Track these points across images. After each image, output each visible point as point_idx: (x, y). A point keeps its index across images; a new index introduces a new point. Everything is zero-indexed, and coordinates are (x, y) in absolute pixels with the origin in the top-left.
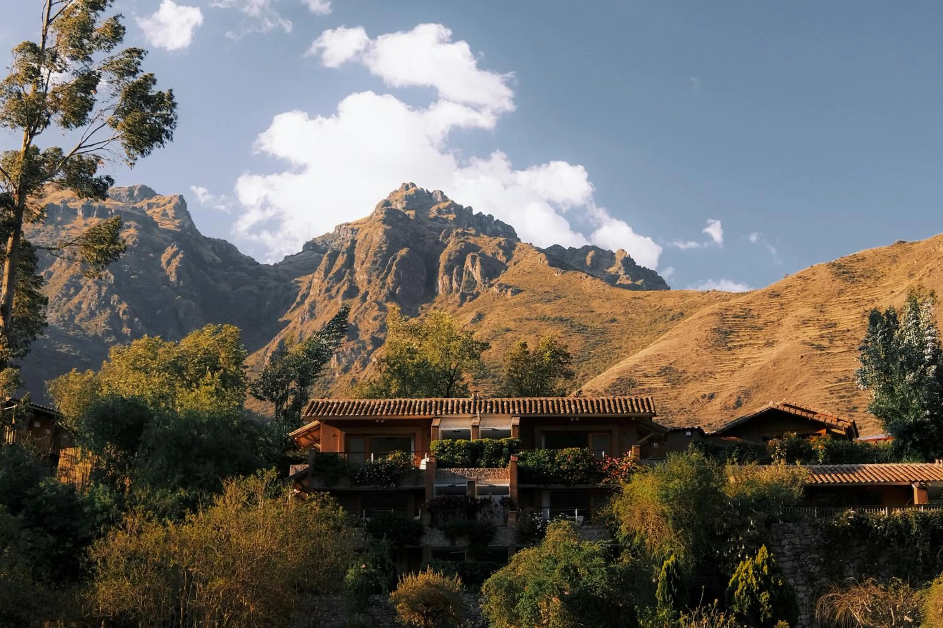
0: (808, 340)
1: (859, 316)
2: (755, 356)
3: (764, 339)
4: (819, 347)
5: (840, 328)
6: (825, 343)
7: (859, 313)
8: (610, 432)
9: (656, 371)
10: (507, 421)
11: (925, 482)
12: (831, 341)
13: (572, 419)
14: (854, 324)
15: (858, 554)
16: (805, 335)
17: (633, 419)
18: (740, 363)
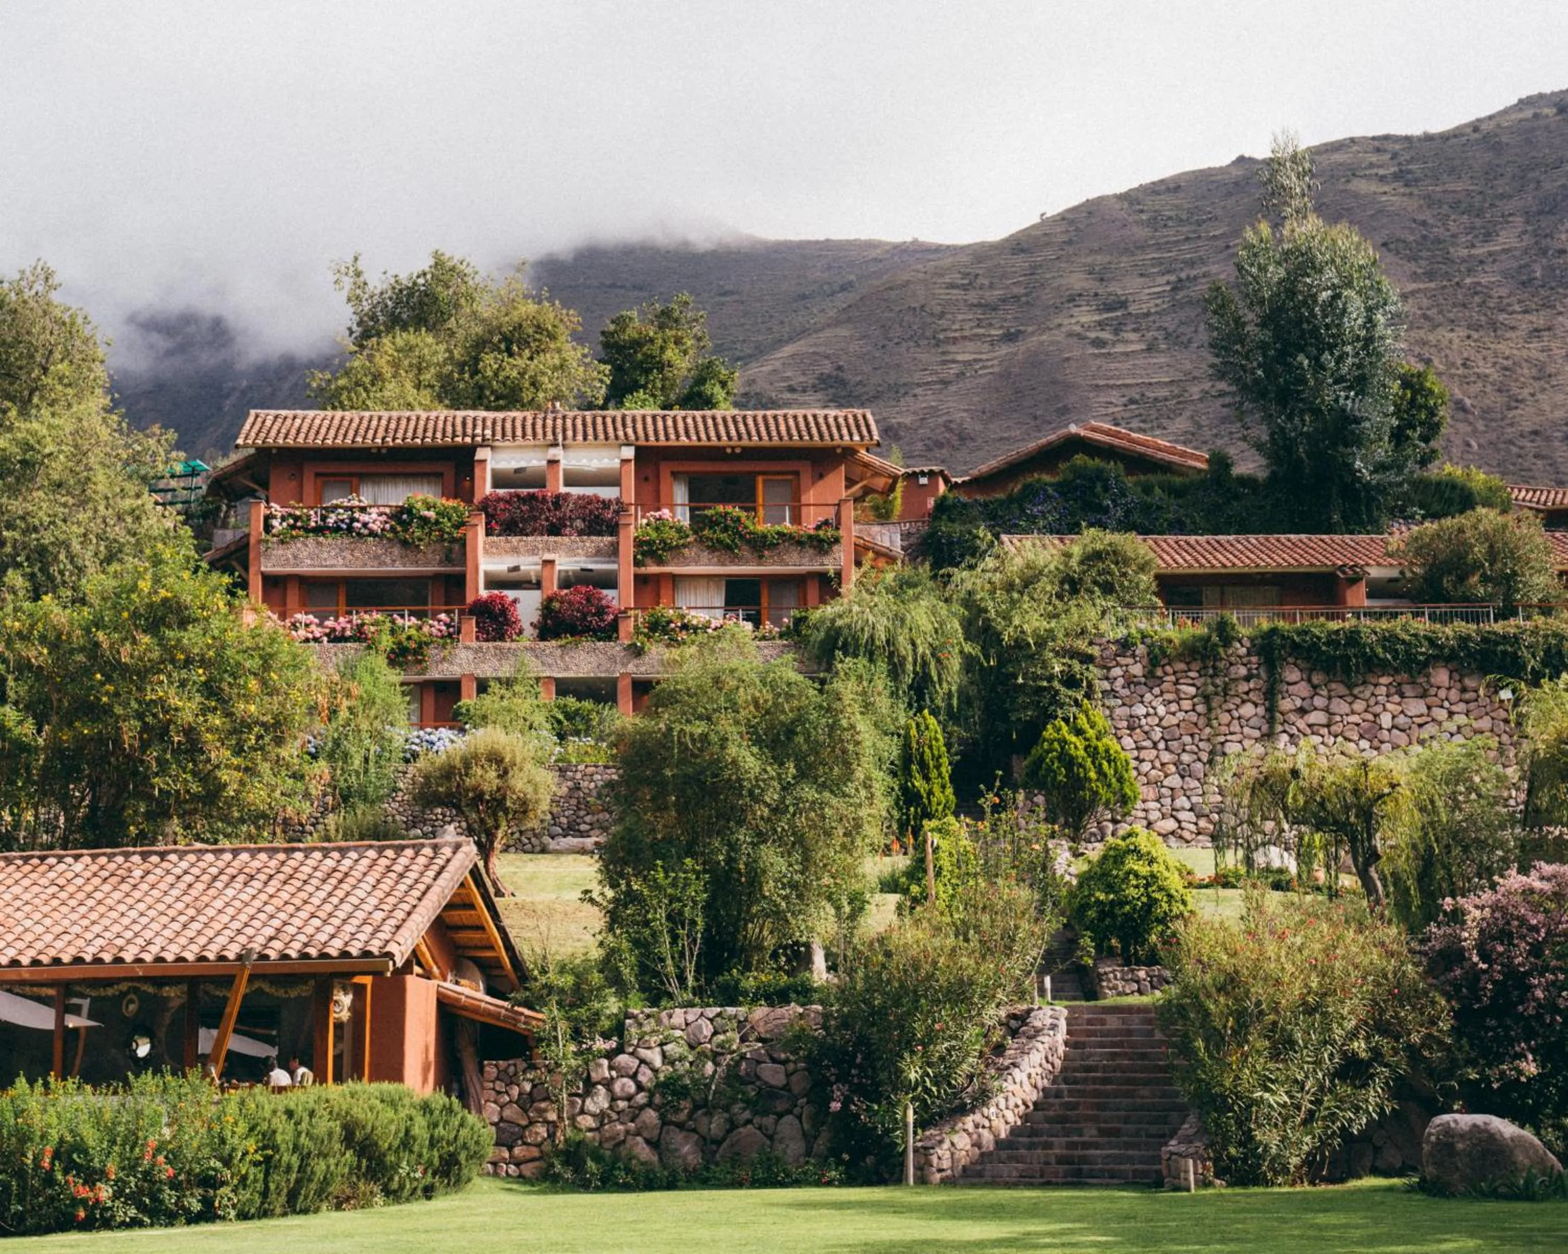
0: (1078, 329)
1: (1168, 288)
2: (984, 357)
3: (1001, 327)
4: (1099, 343)
5: (1133, 309)
6: (1106, 335)
7: (1168, 283)
8: (797, 474)
9: (810, 380)
10: (613, 452)
11: (1351, 568)
12: (1116, 332)
13: (729, 451)
14: (1159, 301)
15: (1247, 693)
16: (1073, 321)
17: (839, 451)
18: (954, 369)
